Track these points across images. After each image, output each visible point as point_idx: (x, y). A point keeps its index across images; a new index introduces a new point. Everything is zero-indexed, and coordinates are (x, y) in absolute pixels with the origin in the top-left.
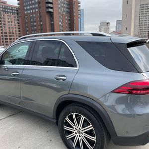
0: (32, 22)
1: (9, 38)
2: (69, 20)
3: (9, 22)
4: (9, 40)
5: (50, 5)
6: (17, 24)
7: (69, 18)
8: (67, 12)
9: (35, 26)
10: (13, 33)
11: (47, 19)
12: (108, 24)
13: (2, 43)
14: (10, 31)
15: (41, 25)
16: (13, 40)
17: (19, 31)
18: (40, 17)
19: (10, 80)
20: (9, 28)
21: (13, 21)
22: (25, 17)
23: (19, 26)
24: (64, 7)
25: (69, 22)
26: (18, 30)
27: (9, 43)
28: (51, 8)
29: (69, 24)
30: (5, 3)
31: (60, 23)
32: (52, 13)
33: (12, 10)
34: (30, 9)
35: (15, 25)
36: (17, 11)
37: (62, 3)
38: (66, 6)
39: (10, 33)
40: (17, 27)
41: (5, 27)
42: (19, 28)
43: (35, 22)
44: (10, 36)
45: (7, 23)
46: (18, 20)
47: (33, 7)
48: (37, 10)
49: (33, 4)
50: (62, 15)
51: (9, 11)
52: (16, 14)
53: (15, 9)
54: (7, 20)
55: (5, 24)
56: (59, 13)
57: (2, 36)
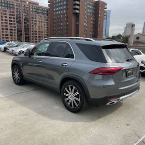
0: (59, 22)
1: (38, 36)
2: (94, 21)
3: (39, 21)
4: (38, 38)
5: (77, 7)
6: (46, 24)
7: (94, 19)
8: (93, 13)
9: (62, 26)
10: (42, 32)
11: (73, 19)
12: (133, 26)
13: (32, 40)
14: (39, 29)
15: (67, 25)
16: (41, 38)
17: (48, 30)
18: (67, 17)
19: (37, 66)
20: (39, 27)
21: (43, 21)
22: (53, 18)
23: (47, 25)
24: (91, 9)
25: (94, 23)
26: (46, 29)
27: (38, 41)
28: (78, 9)
29: (94, 24)
30: (37, 4)
31: (85, 24)
32: (79, 14)
33: (43, 10)
34: (59, 10)
35: (44, 25)
36: (47, 11)
37: (89, 4)
38: (92, 8)
39: (39, 32)
40: (46, 26)
41: (36, 26)
42: (48, 28)
43: (62, 22)
44: (39, 34)
45: (37, 22)
46: (47, 20)
47: (62, 8)
48: (64, 11)
49: (62, 6)
50: (88, 16)
51: (40, 11)
52: (46, 15)
53: (46, 10)
54: (37, 20)
55: (35, 24)
56: (85, 14)
57: (33, 34)
